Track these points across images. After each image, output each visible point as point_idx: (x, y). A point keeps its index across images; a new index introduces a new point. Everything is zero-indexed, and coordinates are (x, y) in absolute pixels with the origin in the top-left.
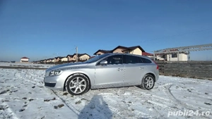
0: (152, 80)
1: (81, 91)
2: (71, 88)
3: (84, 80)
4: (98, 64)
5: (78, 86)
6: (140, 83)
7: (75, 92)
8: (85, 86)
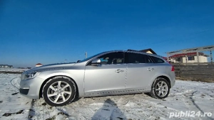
0: (166, 86)
1: (64, 100)
2: (49, 96)
3: (68, 85)
4: (89, 64)
5: (59, 93)
6: (149, 89)
7: (55, 102)
8: (70, 93)
